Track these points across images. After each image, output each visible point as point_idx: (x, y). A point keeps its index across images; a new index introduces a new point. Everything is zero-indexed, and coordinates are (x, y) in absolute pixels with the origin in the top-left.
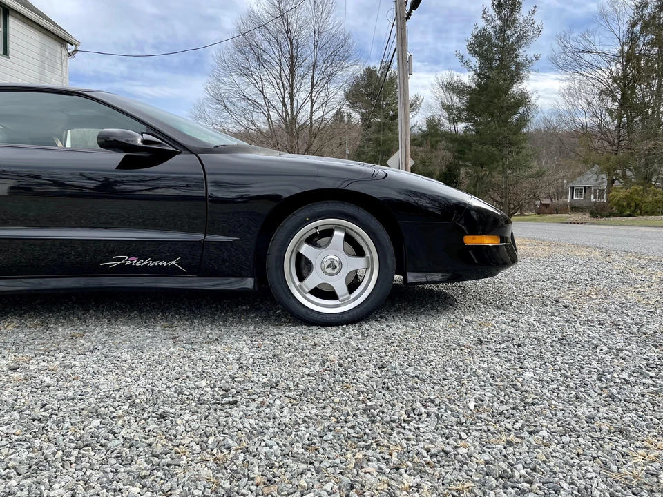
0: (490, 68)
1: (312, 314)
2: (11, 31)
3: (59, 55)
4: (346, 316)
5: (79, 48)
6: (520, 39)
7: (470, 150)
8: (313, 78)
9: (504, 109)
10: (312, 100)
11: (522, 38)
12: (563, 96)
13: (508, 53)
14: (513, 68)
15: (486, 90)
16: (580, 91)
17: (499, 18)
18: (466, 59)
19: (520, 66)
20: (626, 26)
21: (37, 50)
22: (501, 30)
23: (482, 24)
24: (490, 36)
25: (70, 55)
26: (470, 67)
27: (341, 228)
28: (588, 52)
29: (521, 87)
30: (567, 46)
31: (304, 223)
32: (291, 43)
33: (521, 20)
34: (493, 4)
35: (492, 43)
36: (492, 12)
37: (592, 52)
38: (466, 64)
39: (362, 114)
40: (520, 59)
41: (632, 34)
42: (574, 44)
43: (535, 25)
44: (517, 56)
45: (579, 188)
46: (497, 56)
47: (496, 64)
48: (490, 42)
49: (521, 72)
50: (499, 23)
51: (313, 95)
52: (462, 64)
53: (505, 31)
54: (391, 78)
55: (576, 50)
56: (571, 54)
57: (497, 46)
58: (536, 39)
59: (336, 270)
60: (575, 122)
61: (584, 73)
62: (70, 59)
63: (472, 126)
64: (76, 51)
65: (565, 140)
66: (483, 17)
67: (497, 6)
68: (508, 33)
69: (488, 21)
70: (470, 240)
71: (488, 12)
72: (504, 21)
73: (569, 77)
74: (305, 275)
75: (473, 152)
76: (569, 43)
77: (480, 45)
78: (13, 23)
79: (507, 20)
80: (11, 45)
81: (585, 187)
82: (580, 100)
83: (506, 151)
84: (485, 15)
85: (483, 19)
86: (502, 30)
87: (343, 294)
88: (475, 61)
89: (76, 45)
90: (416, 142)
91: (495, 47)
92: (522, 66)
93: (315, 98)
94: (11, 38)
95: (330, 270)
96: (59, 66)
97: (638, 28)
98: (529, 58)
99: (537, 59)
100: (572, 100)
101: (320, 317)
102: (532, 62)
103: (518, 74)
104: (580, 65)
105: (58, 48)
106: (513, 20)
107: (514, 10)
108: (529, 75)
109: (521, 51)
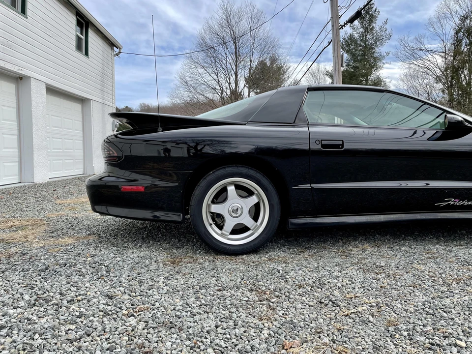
0: (355, 61)
2: (90, 39)
3: (110, 55)
5: (122, 51)
6: (376, 41)
11: (378, 41)
12: (403, 80)
13: (368, 50)
14: (372, 61)
15: (354, 76)
17: (362, 27)
19: (375, 59)
20: (453, 32)
21: (101, 52)
22: (363, 35)
23: (350, 31)
24: (355, 40)
25: (117, 55)
28: (421, 50)
29: (378, 74)
30: (406, 45)
33: (377, 28)
36: (356, 23)
37: (424, 50)
40: (376, 55)
41: (457, 38)
42: (411, 44)
43: (387, 32)
44: (374, 52)
46: (361, 53)
47: (360, 58)
48: (356, 43)
49: (378, 64)
50: (361, 30)
53: (366, 35)
55: (412, 48)
56: (409, 51)
57: (361, 46)
58: (387, 41)
61: (419, 65)
62: (116, 58)
64: (120, 52)
67: (361, 19)
68: (368, 37)
69: (354, 29)
72: (366, 29)
73: (408, 66)
76: (408, 43)
77: (348, 45)
78: (92, 35)
79: (368, 28)
80: (90, 49)
88: (346, 56)
91: (359, 46)
92: (378, 59)
94: (90, 44)
96: (111, 63)
97: (461, 34)
98: (382, 54)
99: (388, 54)
102: (384, 57)
103: (375, 65)
104: (416, 59)
105: (110, 51)
106: (371, 28)
107: (372, 21)
108: (384, 66)
109: (377, 49)
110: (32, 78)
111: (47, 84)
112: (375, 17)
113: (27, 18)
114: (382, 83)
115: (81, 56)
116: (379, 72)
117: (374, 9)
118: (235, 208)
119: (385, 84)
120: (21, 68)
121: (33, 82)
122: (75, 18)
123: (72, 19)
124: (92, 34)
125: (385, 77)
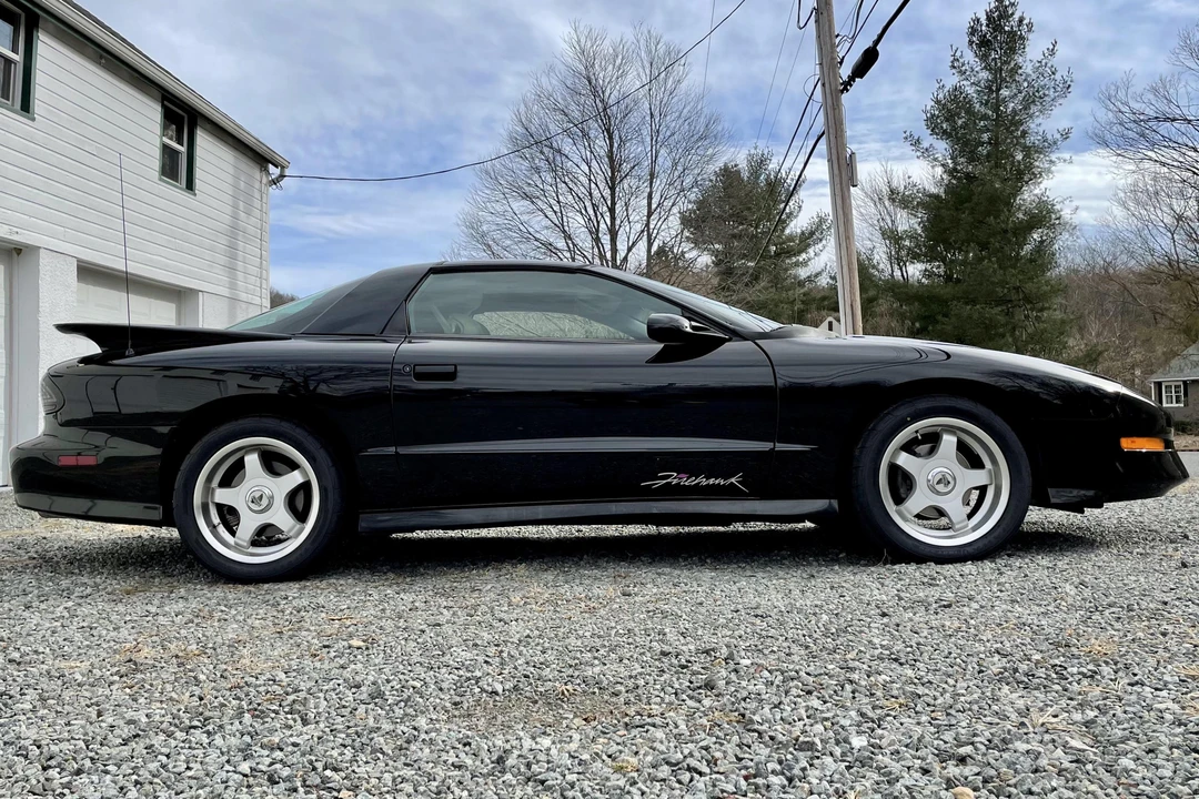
0: (973, 158)
1: (922, 547)
2: (199, 152)
3: (257, 185)
4: (970, 549)
5: (287, 172)
6: (1028, 102)
7: (945, 315)
8: (650, 197)
9: (1009, 235)
10: (649, 236)
11: (1034, 102)
12: (1124, 205)
13: (1007, 129)
14: (1019, 157)
15: (969, 200)
16: (1157, 193)
17: (985, 68)
18: (925, 144)
19: (1029, 151)
21: (230, 179)
22: (990, 88)
23: (952, 80)
24: (968, 102)
25: (274, 182)
26: (935, 159)
27: (951, 430)
28: (1167, 119)
29: (1037, 191)
30: (1123, 110)
31: (904, 424)
32: (611, 138)
33: (1028, 68)
34: (971, 43)
35: (974, 112)
36: (969, 57)
37: (1174, 120)
38: (927, 153)
39: (715, 253)
40: (1031, 140)
42: (1136, 106)
43: (1058, 77)
44: (1024, 133)
45: (1173, 384)
46: (985, 137)
47: (983, 150)
48: (970, 111)
49: (1036, 164)
50: (985, 75)
51: (652, 226)
52: (919, 154)
53: (998, 90)
54: (769, 183)
55: (1142, 118)
56: (1132, 125)
57: (985, 117)
58: (1061, 101)
59: (950, 487)
60: (1152, 251)
61: (1163, 159)
62: (273, 190)
63: (939, 267)
64: (282, 176)
65: (1136, 290)
66: (954, 67)
67: (980, 46)
68: (1005, 92)
69: (962, 73)
70: (1127, 444)
71: (961, 56)
72: (996, 71)
73: (1133, 167)
74: (903, 496)
75: (953, 319)
76: (1127, 104)
77: (950, 117)
78: (205, 140)
79: (1001, 70)
80: (198, 174)
81: (1185, 382)
82: (1159, 212)
83: (1019, 315)
84: (956, 64)
85: (954, 71)
86: (993, 87)
87: (959, 520)
88: (942, 147)
89: (283, 168)
90: (826, 303)
91: (980, 120)
92: (1036, 152)
93: (655, 231)
94: (198, 163)
95: (940, 488)
96: (257, 203)
98: (1050, 137)
99: (1065, 137)
100: (1144, 212)
101: (933, 551)
102: (1055, 143)
103: (1030, 167)
104: (1153, 145)
105: (257, 173)
106: (1012, 69)
107: (1013, 50)
108: (1053, 168)
109: (1032, 125)
110: (41, 250)
111: (79, 261)
112: (1022, 38)
113: (33, 119)
114: (1053, 216)
115: (173, 192)
116: (1042, 186)
117: (1016, 17)
118: (257, 495)
119: (1059, 218)
120: (16, 229)
121: (45, 260)
122: (160, 109)
123: (153, 112)
124: (203, 140)
125: (1059, 199)
